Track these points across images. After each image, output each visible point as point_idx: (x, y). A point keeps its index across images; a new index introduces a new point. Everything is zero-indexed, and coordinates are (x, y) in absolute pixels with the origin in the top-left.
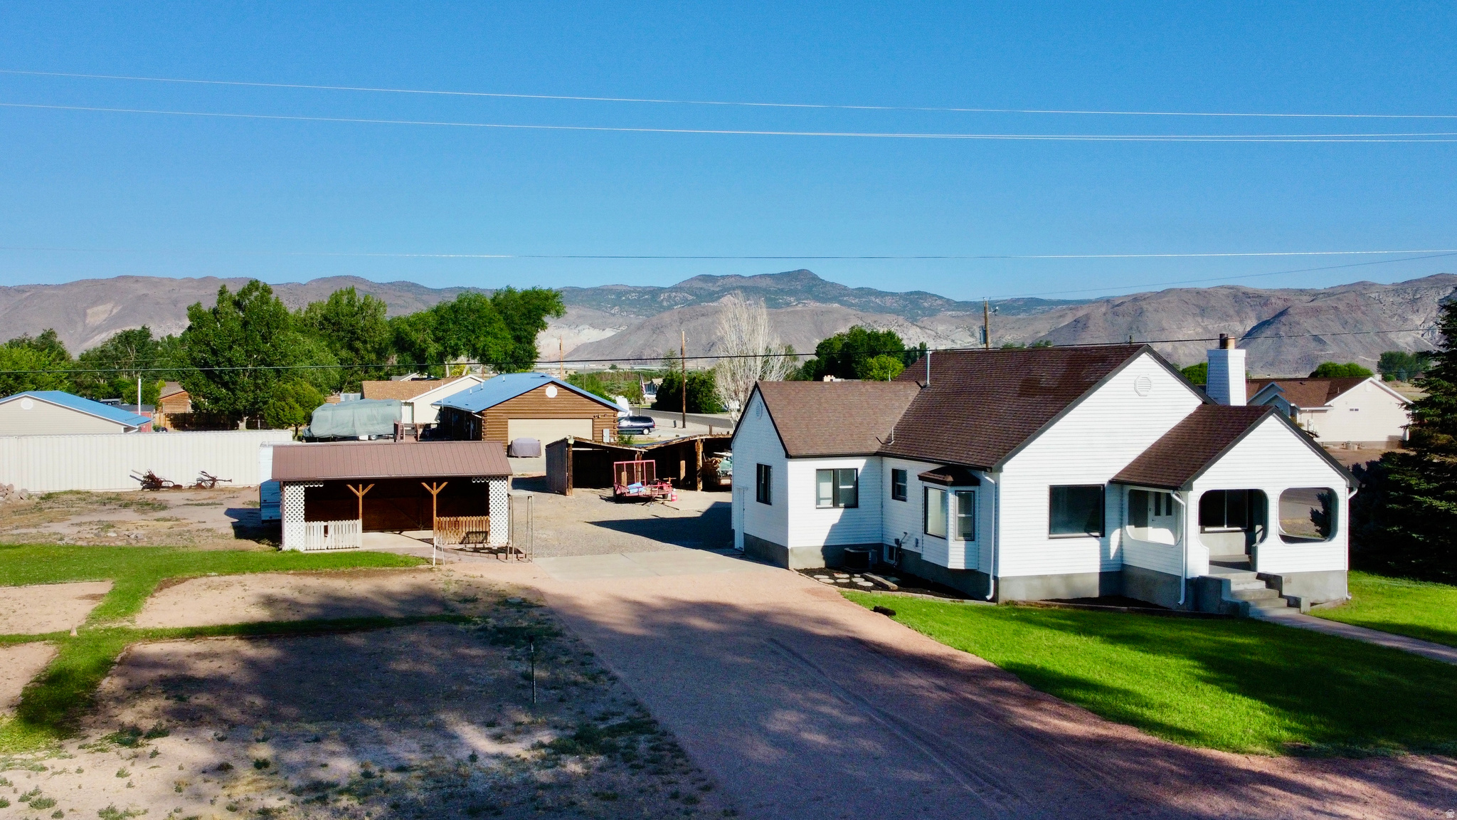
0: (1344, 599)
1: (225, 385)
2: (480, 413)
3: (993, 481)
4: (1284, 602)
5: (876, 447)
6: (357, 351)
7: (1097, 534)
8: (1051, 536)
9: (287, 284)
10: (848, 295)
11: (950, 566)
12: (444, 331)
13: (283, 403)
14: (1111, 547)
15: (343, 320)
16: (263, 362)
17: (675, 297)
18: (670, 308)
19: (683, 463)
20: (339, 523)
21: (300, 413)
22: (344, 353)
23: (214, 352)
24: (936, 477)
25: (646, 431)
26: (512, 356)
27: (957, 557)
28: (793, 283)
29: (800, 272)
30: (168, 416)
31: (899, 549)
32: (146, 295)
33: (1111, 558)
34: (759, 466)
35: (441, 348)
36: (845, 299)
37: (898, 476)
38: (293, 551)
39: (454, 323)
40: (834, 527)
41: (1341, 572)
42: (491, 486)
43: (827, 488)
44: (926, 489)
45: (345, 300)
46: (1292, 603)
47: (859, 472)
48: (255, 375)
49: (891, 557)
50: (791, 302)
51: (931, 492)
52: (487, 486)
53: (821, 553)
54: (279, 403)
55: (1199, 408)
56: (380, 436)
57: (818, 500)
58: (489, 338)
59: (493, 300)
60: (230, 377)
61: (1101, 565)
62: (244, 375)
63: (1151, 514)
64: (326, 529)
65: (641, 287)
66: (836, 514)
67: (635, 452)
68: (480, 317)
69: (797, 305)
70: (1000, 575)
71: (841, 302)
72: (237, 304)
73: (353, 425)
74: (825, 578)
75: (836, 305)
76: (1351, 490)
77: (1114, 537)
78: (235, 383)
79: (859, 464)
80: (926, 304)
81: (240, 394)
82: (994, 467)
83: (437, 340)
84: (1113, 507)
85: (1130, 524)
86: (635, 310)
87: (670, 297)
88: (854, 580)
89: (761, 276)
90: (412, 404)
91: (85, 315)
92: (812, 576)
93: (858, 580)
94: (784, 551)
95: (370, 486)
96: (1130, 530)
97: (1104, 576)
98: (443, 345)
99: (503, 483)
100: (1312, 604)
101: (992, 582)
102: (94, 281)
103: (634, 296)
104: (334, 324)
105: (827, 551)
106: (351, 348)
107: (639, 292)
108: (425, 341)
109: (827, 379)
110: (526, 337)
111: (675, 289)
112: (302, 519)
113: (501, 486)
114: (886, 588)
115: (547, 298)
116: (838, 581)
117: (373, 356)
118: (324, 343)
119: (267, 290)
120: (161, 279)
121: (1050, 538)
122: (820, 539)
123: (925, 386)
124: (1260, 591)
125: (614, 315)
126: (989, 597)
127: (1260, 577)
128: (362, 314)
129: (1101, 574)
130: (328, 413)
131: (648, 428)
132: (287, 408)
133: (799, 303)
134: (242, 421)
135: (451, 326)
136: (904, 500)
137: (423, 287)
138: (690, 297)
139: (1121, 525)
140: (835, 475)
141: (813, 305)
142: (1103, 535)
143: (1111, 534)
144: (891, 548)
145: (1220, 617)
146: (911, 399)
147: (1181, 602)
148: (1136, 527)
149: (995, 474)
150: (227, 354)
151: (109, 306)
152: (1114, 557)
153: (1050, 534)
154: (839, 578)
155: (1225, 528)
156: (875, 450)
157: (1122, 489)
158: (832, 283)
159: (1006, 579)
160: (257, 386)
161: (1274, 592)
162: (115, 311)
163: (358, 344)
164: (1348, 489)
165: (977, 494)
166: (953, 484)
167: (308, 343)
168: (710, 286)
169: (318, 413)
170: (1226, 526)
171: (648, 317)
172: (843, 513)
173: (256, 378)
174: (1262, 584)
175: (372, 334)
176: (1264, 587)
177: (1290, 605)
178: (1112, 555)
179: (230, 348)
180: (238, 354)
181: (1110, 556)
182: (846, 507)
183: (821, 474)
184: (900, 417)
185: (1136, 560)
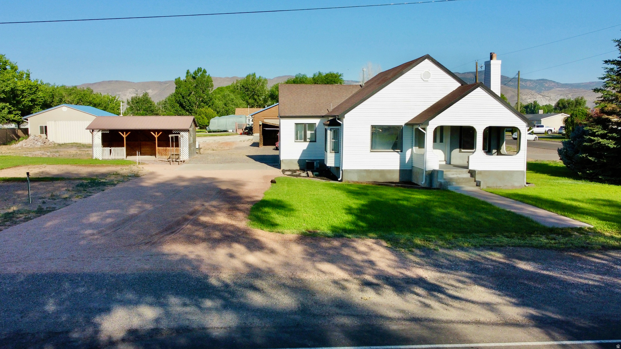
0: (523, 186)
3: (341, 123)
4: (475, 184)
5: (326, 114)
6: (255, 100)
7: (399, 151)
8: (372, 150)
11: (328, 165)
14: (406, 157)
15: (249, 87)
20: (116, 148)
21: (207, 121)
23: (183, 97)
24: (326, 123)
27: (330, 161)
38: (96, 159)
40: (304, 151)
41: (522, 171)
42: (181, 134)
45: (251, 78)
47: (317, 125)
52: (179, 134)
53: (297, 163)
57: (297, 138)
60: (190, 108)
61: (400, 166)
64: (110, 151)
66: (305, 145)
70: (343, 169)
72: (194, 78)
73: (227, 125)
77: (408, 153)
79: (317, 121)
82: (341, 114)
84: (408, 137)
85: (415, 146)
88: (302, 174)
95: (129, 133)
96: (415, 149)
101: (341, 172)
104: (246, 88)
105: (300, 162)
112: (100, 146)
113: (185, 134)
114: (308, 177)
118: (239, 96)
121: (371, 151)
122: (297, 156)
123: (362, 87)
124: (465, 178)
127: (469, 171)
128: (258, 84)
129: (400, 170)
130: (216, 121)
132: (201, 119)
139: (412, 147)
140: (305, 127)
142: (402, 151)
143: (406, 151)
146: (354, 92)
147: (423, 182)
149: (342, 119)
150: (188, 98)
156: (324, 115)
157: (411, 127)
159: (346, 171)
161: (472, 179)
164: (527, 128)
165: (338, 130)
166: (329, 125)
169: (212, 120)
172: (309, 144)
174: (468, 175)
175: (261, 93)
176: (470, 177)
177: (477, 185)
178: (407, 161)
179: (189, 95)
180: (193, 98)
181: (405, 162)
182: (310, 142)
183: (298, 126)
184: (343, 100)
185: (415, 164)
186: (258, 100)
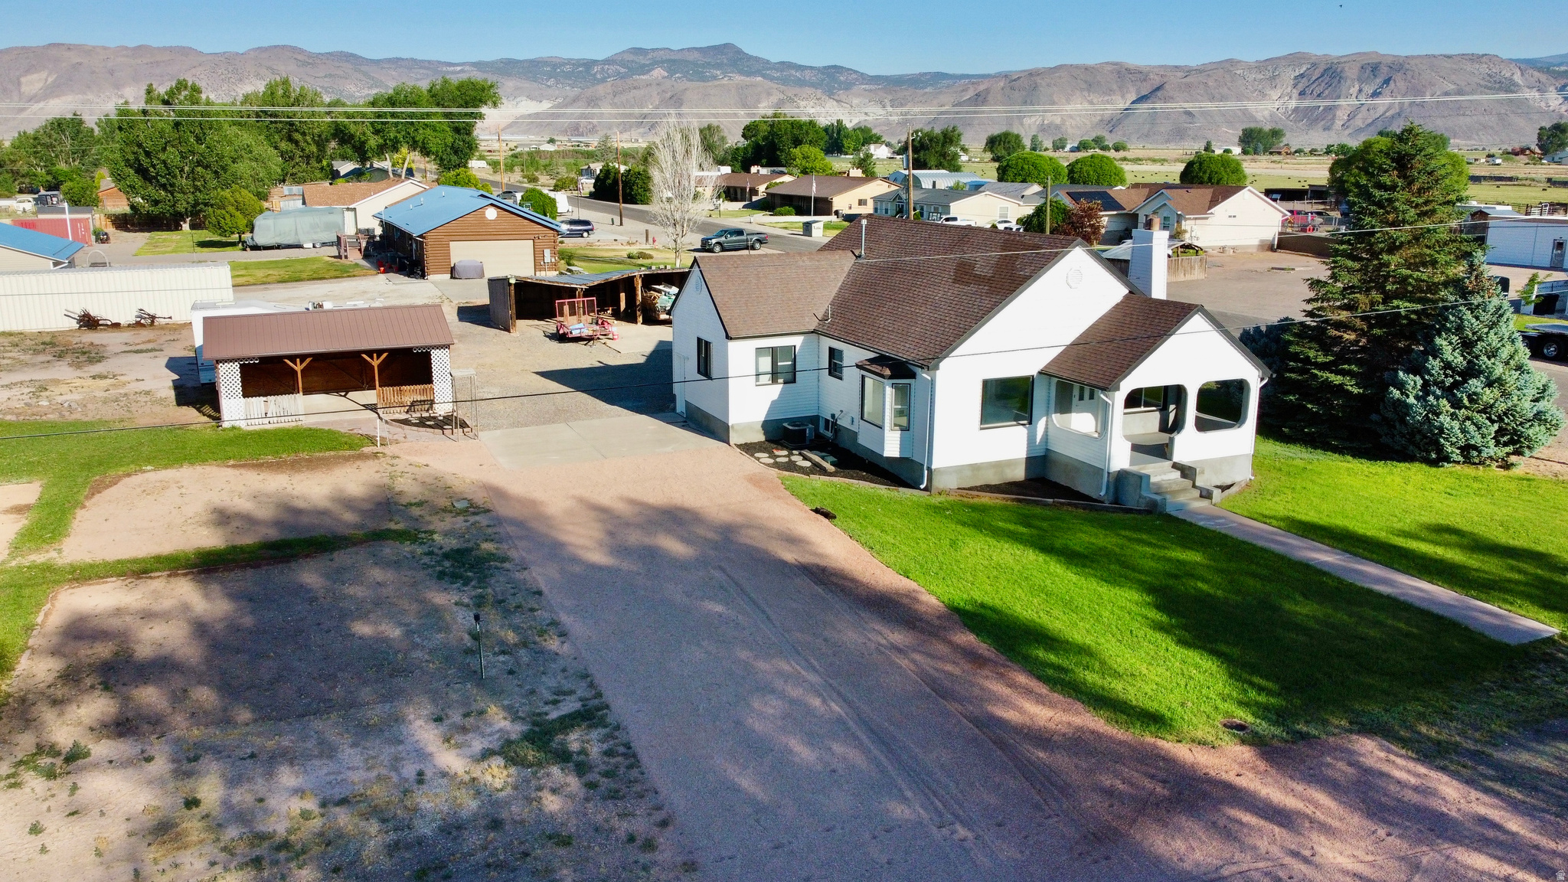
0: (1248, 480)
1: (164, 187)
2: (421, 236)
3: (929, 377)
4: (1197, 493)
5: (813, 325)
6: (296, 143)
7: (1026, 422)
8: (982, 426)
9: (225, 53)
10: (771, 69)
11: (886, 454)
12: (382, 124)
13: (223, 212)
14: (1038, 434)
15: (280, 111)
16: (199, 163)
17: (608, 69)
18: (603, 80)
19: (623, 296)
20: (280, 398)
21: (242, 221)
22: (284, 145)
23: (147, 154)
24: (873, 367)
25: (585, 234)
26: (452, 147)
27: (892, 447)
28: (720, 57)
29: (726, 46)
30: (108, 216)
31: (835, 424)
32: (80, 64)
33: (1037, 444)
34: (699, 340)
35: (381, 141)
36: (768, 73)
37: (835, 355)
38: (232, 428)
40: (773, 403)
41: (1247, 455)
42: (434, 355)
43: (766, 364)
44: (863, 377)
45: (280, 89)
46: (1204, 494)
47: (797, 349)
48: (192, 176)
49: (827, 428)
50: (718, 76)
51: (869, 382)
52: (427, 358)
53: (761, 428)
54: (219, 212)
55: (1126, 298)
56: (324, 244)
57: (757, 377)
58: (425, 130)
59: (430, 91)
60: (168, 179)
61: (1028, 450)
62: (182, 177)
63: (1075, 400)
64: (266, 403)
65: (574, 59)
66: (775, 391)
67: (576, 289)
69: (723, 78)
70: (933, 467)
71: (764, 76)
72: (168, 103)
73: (296, 234)
74: (766, 458)
75: (759, 79)
76: (1262, 379)
77: (1041, 426)
78: (172, 185)
79: (797, 341)
80: (842, 78)
81: (179, 196)
82: (931, 362)
83: (377, 132)
84: (1041, 395)
85: (1056, 411)
86: (570, 82)
87: (603, 69)
88: (794, 458)
89: (689, 50)
90: (354, 209)
91: (19, 84)
92: (752, 455)
93: (797, 459)
94: (726, 428)
96: (1056, 418)
97: (1030, 461)
98: (382, 137)
99: (449, 352)
100: (1221, 490)
101: (926, 472)
102: (23, 48)
103: (568, 68)
105: (768, 426)
106: (290, 139)
107: (573, 64)
108: (364, 134)
109: (754, 169)
110: (465, 130)
111: (608, 61)
112: (240, 395)
113: (443, 354)
114: (823, 471)
115: (483, 89)
116: (778, 460)
117: (314, 148)
118: (263, 137)
119: (196, 90)
120: (94, 47)
121: (981, 429)
122: (760, 415)
123: (860, 256)
124: (1175, 481)
125: (550, 87)
126: (922, 487)
127: (1176, 466)
129: (1027, 458)
130: (270, 222)
131: (587, 232)
132: (227, 216)
133: (725, 77)
134: (185, 222)
136: (841, 379)
137: (362, 57)
138: (623, 70)
139: (1048, 414)
140: (774, 352)
141: (738, 78)
142: (1030, 423)
143: (1037, 422)
144: (827, 421)
145: (1139, 512)
146: (847, 269)
147: (1103, 494)
148: (1061, 413)
149: (931, 372)
150: (162, 156)
151: (44, 75)
152: (1040, 443)
153: (981, 424)
154: (779, 457)
155: (1143, 409)
156: (812, 328)
157: (1050, 380)
158: (756, 57)
159: (939, 469)
160: (197, 188)
161: (1188, 483)
162: (50, 80)
163: (297, 136)
164: (1259, 379)
165: (913, 387)
166: (891, 377)
167: (247, 138)
168: (641, 60)
169: (259, 222)
170: (1143, 406)
171: (583, 89)
172: (782, 389)
173: (194, 179)
174: (1176, 474)
175: (310, 126)
176: (1179, 477)
177: (1203, 497)
178: (1038, 440)
179: (164, 149)
180: (172, 155)
181: (1036, 442)
182: (785, 383)
183: (760, 351)
184: (835, 290)
185: (1060, 448)
186: (302, 144)
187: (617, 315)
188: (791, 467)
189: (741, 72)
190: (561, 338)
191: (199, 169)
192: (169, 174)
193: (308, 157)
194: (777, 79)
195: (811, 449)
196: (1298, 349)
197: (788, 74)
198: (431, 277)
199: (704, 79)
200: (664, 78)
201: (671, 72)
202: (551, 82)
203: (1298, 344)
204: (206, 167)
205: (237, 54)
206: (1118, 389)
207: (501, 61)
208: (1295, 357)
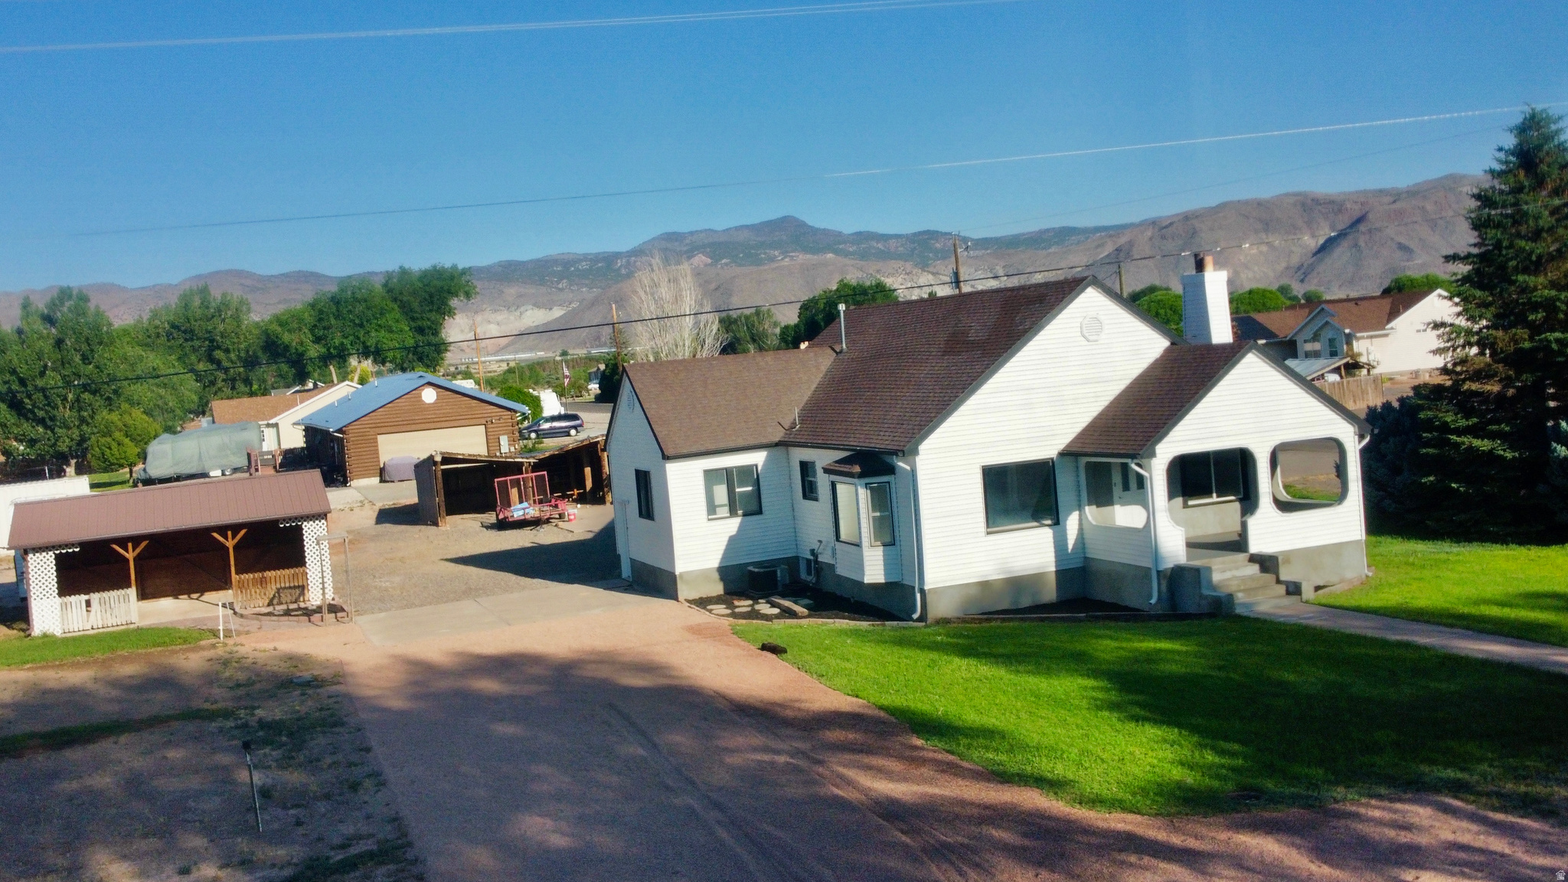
0: (1364, 576)
1: (41, 422)
2: (340, 431)
3: (908, 468)
4: (1282, 589)
5: (778, 435)
6: (218, 363)
7: (1049, 522)
8: (989, 530)
9: (154, 286)
10: (845, 242)
11: (867, 580)
12: (324, 328)
13: (109, 440)
14: (1069, 537)
15: (195, 326)
16: (85, 388)
17: (635, 262)
18: (628, 275)
19: (588, 471)
20: (106, 595)
21: (132, 450)
22: (202, 367)
23: (22, 382)
24: (845, 468)
25: (573, 432)
26: (415, 352)
27: (874, 569)
28: (777, 233)
29: (785, 220)
31: (816, 561)
33: (1070, 551)
34: (638, 472)
35: (323, 350)
36: (841, 247)
37: (806, 468)
38: (45, 636)
39: (337, 317)
40: (730, 541)
41: (1357, 542)
42: (305, 529)
43: (721, 493)
44: (833, 485)
45: (197, 302)
46: (1291, 589)
47: (760, 468)
48: (78, 405)
49: (809, 573)
50: (776, 257)
51: (840, 488)
52: (299, 529)
53: (717, 577)
54: (103, 440)
55: (1167, 351)
56: (235, 470)
57: (712, 508)
58: (383, 333)
59: (385, 285)
60: (47, 411)
61: (1056, 561)
62: (65, 408)
63: (1117, 490)
64: (88, 603)
65: (591, 254)
66: (733, 525)
67: (522, 464)
68: (368, 308)
69: (782, 259)
70: (926, 588)
71: (836, 252)
72: (47, 319)
73: (200, 459)
74: (721, 609)
75: (830, 256)
76: (1361, 437)
77: (1072, 523)
78: (52, 419)
79: (757, 458)
80: (938, 245)
81: (60, 431)
82: (909, 451)
83: (317, 340)
84: (1066, 483)
85: (1090, 503)
86: (587, 282)
87: (628, 263)
88: (757, 607)
89: (737, 229)
90: (276, 425)
92: (705, 608)
93: (764, 608)
94: (672, 578)
95: (145, 544)
96: (1090, 511)
97: (1060, 573)
98: (324, 346)
99: (320, 524)
100: (1318, 588)
101: (918, 596)
103: (584, 265)
104: (185, 332)
105: (726, 572)
106: (211, 360)
107: (591, 260)
108: (302, 343)
109: (803, 346)
110: (430, 328)
111: (634, 252)
112: (55, 594)
113: (318, 527)
114: (793, 615)
115: (452, 278)
116: (737, 610)
117: (240, 368)
118: (174, 358)
119: (84, 298)
121: (988, 533)
122: (713, 560)
123: (841, 352)
124: (1251, 578)
125: (561, 290)
126: (915, 616)
127: (1254, 559)
128: (220, 316)
130: (165, 449)
131: (575, 427)
132: (114, 445)
133: (785, 257)
134: (68, 465)
135: (333, 321)
136: (816, 499)
137: (324, 276)
138: (652, 260)
139: (1079, 507)
140: (729, 476)
141: (802, 258)
142: (1057, 522)
143: (1066, 520)
144: (808, 561)
145: (1199, 616)
146: (824, 368)
147: (1153, 601)
148: (1098, 506)
149: (910, 458)
150: (40, 383)
152: (1073, 549)
153: (988, 527)
154: (739, 607)
155: (1215, 498)
156: (777, 439)
157: (1077, 462)
158: (824, 229)
159: (934, 590)
160: (83, 420)
161: (1269, 578)
163: (218, 354)
164: (1357, 437)
165: (893, 486)
166: (861, 476)
167: (153, 360)
168: (677, 245)
169: (154, 448)
170: (1214, 495)
171: (603, 289)
172: (742, 522)
173: (80, 409)
174: (1254, 569)
175: (235, 340)
176: (1258, 572)
177: (1288, 593)
178: (1070, 547)
179: (42, 374)
180: (52, 381)
181: (1067, 549)
182: (745, 515)
183: (710, 476)
184: (809, 393)
185: (1099, 552)
187: (582, 499)
188: (754, 615)
189: (806, 250)
190: (503, 525)
191: (86, 396)
192: (49, 405)
193: (234, 380)
194: (851, 253)
195: (784, 596)
196: (1430, 414)
197: (866, 244)
198: (354, 483)
199: (758, 262)
200: (706, 265)
201: (716, 258)
202: (564, 284)
203: (1430, 409)
204: (94, 393)
205: (170, 285)
206: (1152, 454)
207: (500, 264)
208: (1428, 425)
